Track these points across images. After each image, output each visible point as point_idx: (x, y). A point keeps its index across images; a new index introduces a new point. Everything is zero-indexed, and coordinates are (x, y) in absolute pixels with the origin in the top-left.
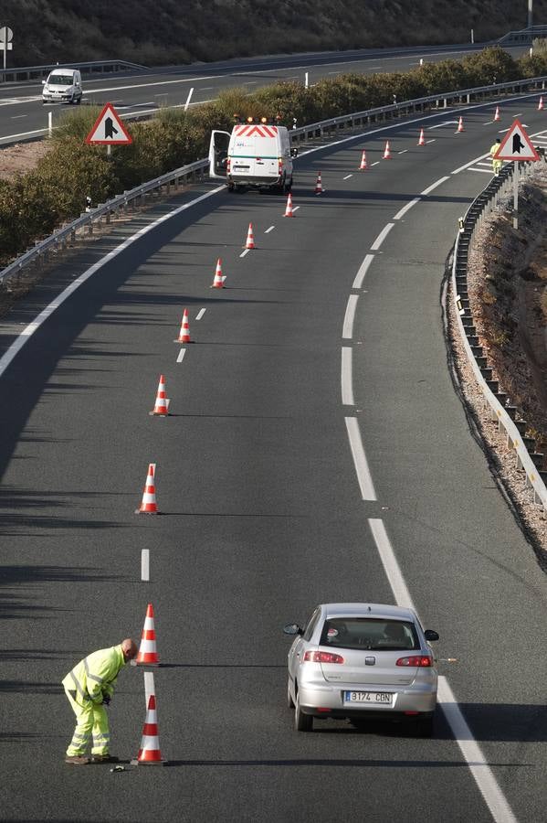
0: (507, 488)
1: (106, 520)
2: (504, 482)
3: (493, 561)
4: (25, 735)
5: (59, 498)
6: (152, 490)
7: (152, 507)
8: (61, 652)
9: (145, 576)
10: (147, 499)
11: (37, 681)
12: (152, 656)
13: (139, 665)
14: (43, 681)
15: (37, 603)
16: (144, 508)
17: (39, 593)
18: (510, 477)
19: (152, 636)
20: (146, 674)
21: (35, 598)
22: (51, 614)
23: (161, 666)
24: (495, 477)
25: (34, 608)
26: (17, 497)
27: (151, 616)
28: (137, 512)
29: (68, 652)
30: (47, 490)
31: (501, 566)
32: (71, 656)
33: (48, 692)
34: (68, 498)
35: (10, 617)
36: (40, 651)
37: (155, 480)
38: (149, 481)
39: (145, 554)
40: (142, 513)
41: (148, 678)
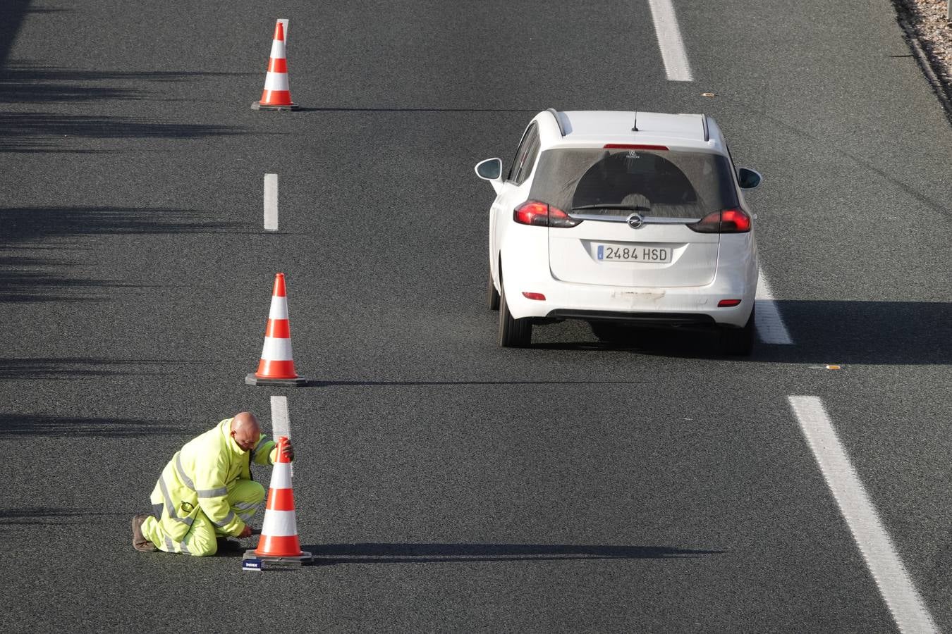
0: (930, 57)
1: (196, 121)
2: (926, 46)
3: (906, 188)
4: (55, 512)
5: (114, 84)
6: (282, 66)
7: (283, 96)
8: (118, 362)
9: (271, 222)
10: (273, 82)
11: (75, 414)
12: (284, 367)
13: (262, 383)
14: (86, 414)
15: (74, 273)
16: (268, 99)
17: (77, 255)
18: (935, 36)
19: (283, 330)
20: (273, 399)
21: (71, 264)
22: (99, 292)
23: (302, 384)
24: (908, 37)
25: (69, 282)
26: (35, 82)
27: (282, 294)
28: (255, 106)
29: (131, 362)
30: (89, 68)
31: (920, 198)
32: (136, 369)
33: (96, 433)
34: (128, 84)
35: (25, 299)
36: (81, 360)
37: (288, 49)
38: (276, 51)
39: (271, 183)
40: (265, 109)
41: (279, 406)
